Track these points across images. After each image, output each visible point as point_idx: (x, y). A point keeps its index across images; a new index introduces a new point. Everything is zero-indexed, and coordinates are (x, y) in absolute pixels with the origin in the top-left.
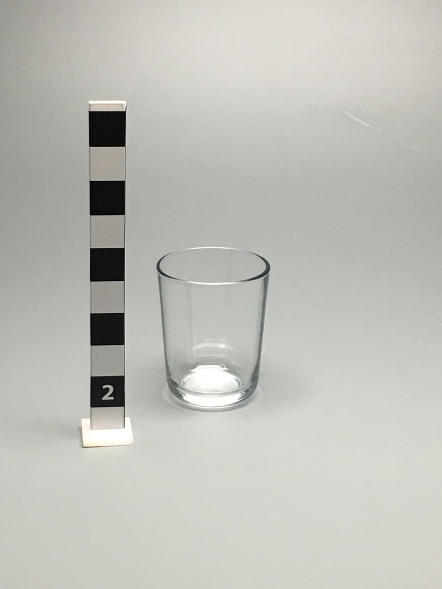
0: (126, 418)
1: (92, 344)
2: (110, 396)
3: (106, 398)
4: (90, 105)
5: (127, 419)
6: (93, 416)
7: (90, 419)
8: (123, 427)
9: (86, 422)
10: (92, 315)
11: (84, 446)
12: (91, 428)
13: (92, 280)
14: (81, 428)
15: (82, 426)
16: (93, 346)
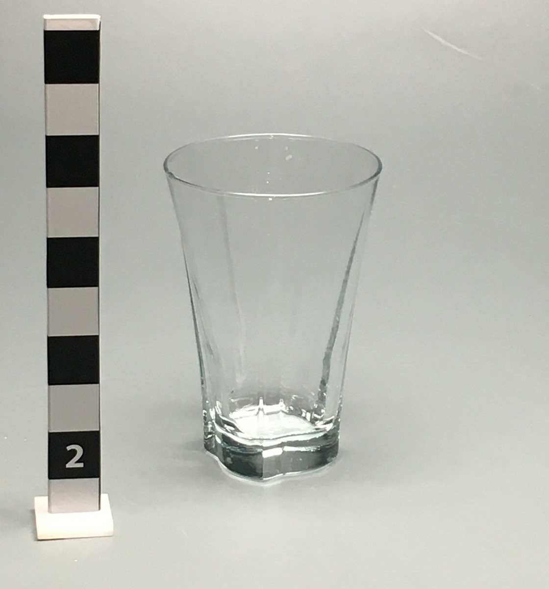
0: (102, 495)
1: (51, 383)
2: (77, 462)
3: (71, 464)
4: (45, 20)
5: (104, 497)
6: (52, 493)
7: (47, 497)
8: (98, 508)
9: (41, 503)
10: (50, 339)
11: (39, 538)
12: (50, 511)
13: (49, 285)
14: (33, 512)
15: (36, 508)
16: (52, 387)
